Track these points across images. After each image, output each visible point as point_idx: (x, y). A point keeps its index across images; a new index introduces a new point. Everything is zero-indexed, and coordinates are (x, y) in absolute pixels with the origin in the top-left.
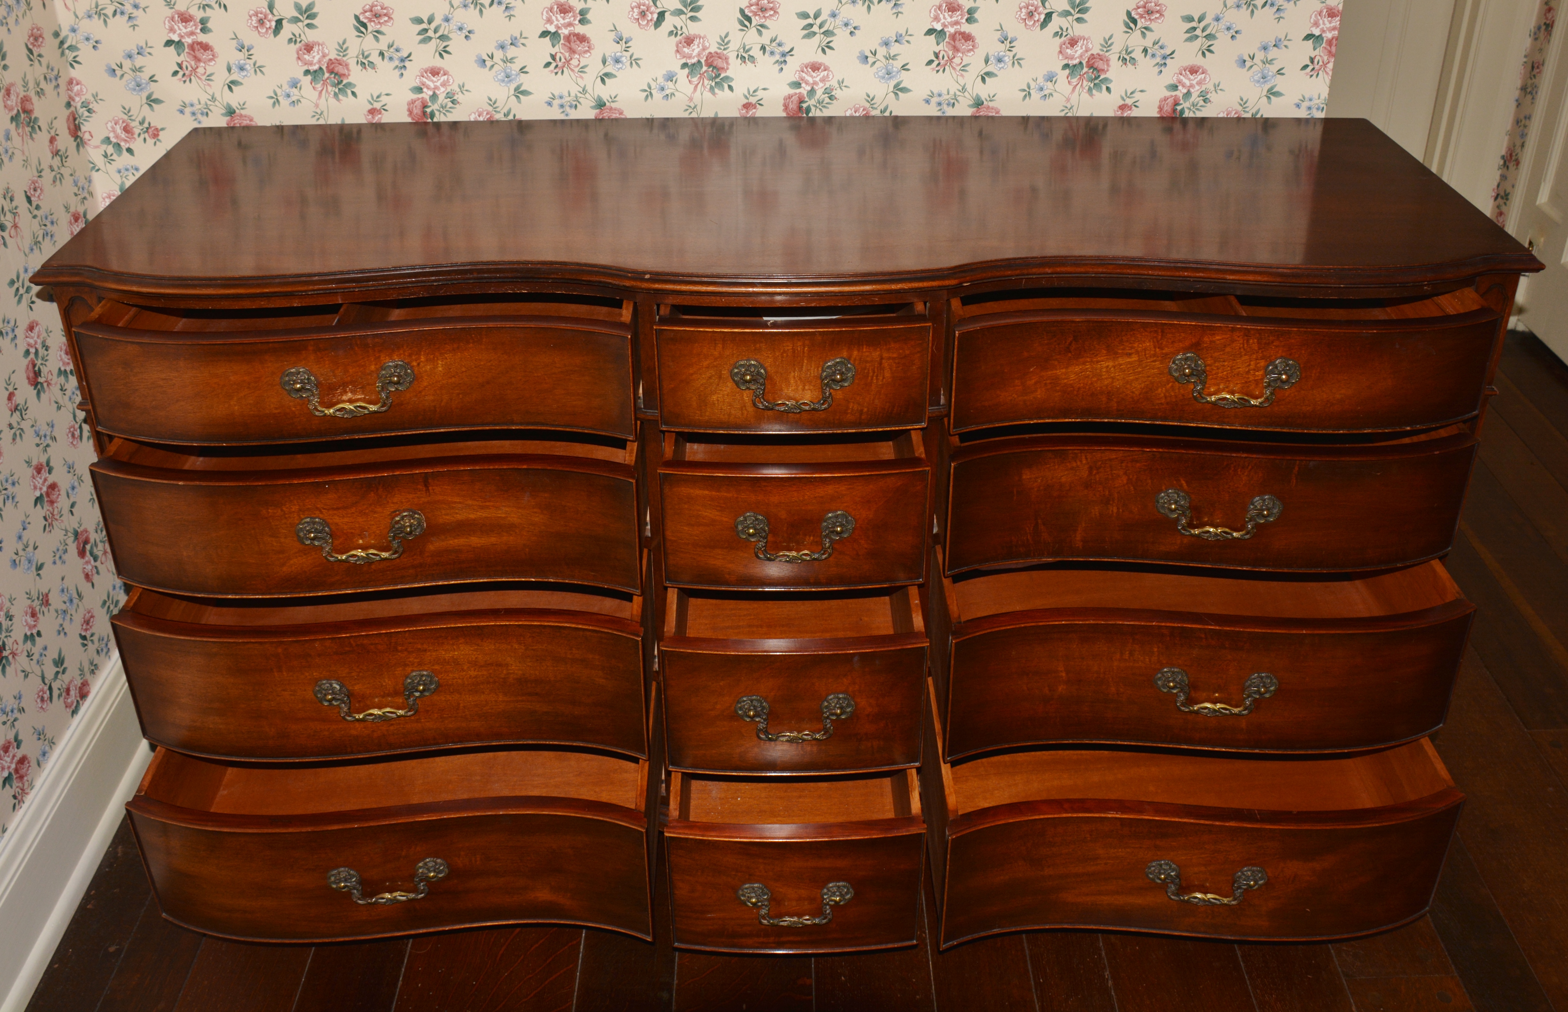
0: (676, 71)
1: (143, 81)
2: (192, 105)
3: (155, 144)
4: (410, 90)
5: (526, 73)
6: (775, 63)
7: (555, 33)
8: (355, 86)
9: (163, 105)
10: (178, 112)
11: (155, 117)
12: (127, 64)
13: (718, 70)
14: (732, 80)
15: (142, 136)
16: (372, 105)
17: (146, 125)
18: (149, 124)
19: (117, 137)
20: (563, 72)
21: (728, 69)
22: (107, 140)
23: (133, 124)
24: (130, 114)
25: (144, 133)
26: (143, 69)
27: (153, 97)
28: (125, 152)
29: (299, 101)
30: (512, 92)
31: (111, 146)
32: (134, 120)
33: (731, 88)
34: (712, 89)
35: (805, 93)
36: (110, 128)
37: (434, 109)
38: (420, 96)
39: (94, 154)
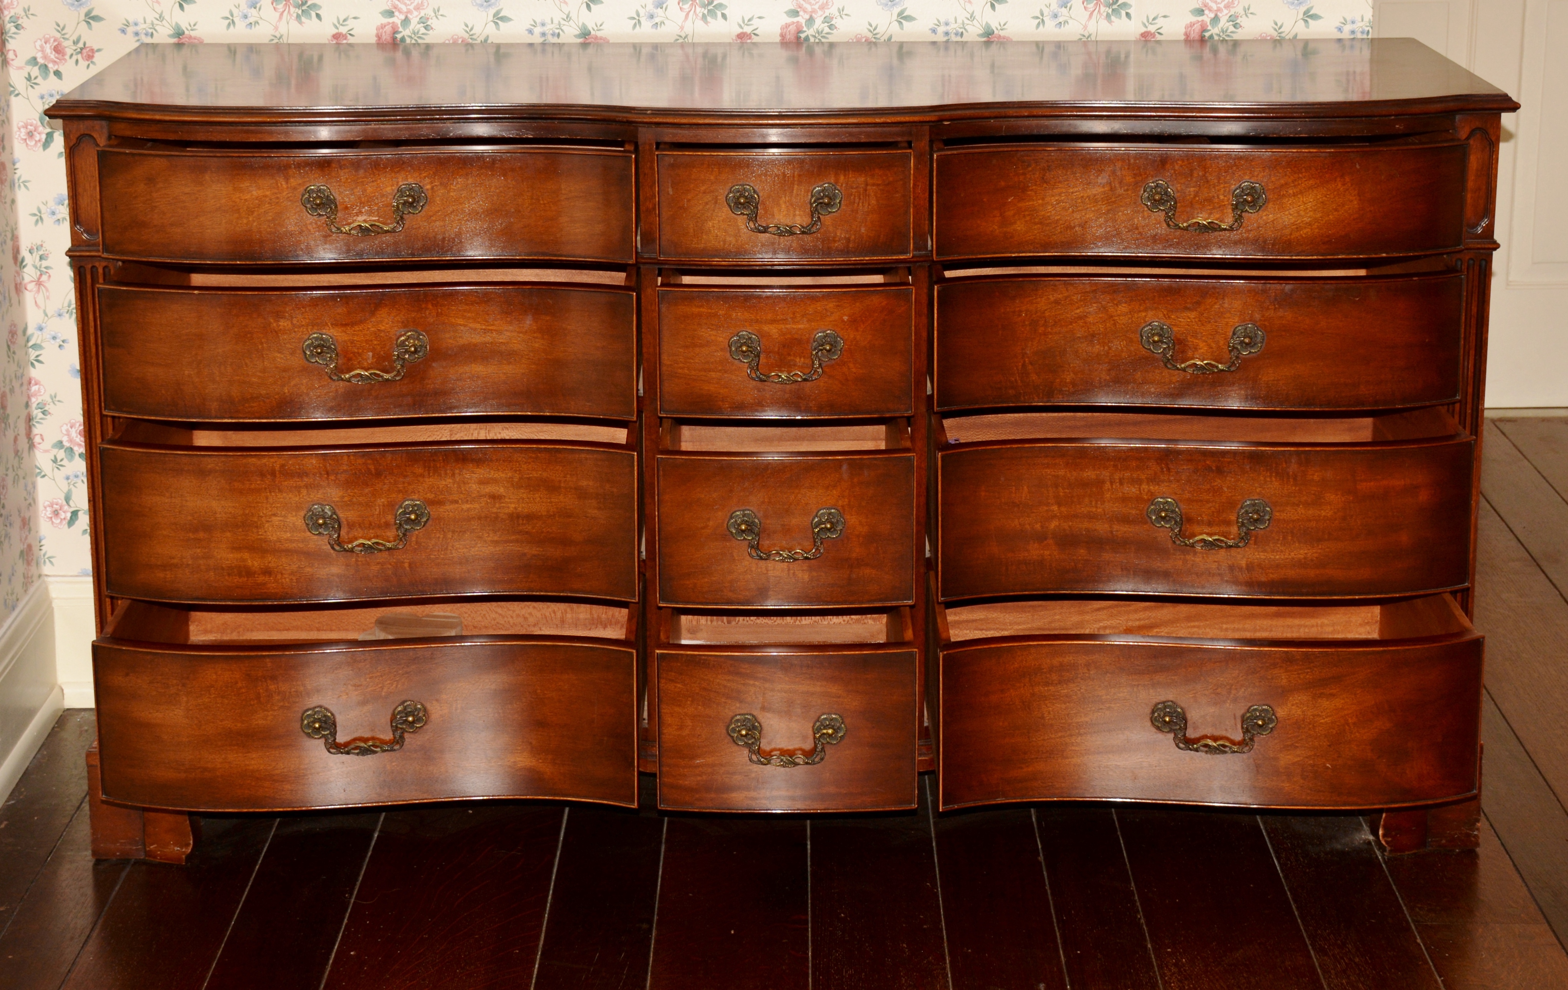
2: (136, 24)
3: (88, 66)
4: (381, 13)
8: (320, 7)
9: (103, 22)
10: (119, 32)
11: (92, 37)
14: (725, 7)
15: (75, 57)
16: (338, 29)
17: (81, 45)
18: (85, 44)
19: (45, 57)
22: (33, 61)
23: (65, 43)
24: (63, 32)
25: (77, 53)
27: (93, 14)
28: (52, 74)
29: (257, 23)
30: (491, 18)
31: (36, 68)
32: (67, 39)
33: (724, 16)
34: (704, 17)
35: (803, 22)
36: (39, 48)
37: (405, 33)
38: (391, 20)
39: (16, 76)
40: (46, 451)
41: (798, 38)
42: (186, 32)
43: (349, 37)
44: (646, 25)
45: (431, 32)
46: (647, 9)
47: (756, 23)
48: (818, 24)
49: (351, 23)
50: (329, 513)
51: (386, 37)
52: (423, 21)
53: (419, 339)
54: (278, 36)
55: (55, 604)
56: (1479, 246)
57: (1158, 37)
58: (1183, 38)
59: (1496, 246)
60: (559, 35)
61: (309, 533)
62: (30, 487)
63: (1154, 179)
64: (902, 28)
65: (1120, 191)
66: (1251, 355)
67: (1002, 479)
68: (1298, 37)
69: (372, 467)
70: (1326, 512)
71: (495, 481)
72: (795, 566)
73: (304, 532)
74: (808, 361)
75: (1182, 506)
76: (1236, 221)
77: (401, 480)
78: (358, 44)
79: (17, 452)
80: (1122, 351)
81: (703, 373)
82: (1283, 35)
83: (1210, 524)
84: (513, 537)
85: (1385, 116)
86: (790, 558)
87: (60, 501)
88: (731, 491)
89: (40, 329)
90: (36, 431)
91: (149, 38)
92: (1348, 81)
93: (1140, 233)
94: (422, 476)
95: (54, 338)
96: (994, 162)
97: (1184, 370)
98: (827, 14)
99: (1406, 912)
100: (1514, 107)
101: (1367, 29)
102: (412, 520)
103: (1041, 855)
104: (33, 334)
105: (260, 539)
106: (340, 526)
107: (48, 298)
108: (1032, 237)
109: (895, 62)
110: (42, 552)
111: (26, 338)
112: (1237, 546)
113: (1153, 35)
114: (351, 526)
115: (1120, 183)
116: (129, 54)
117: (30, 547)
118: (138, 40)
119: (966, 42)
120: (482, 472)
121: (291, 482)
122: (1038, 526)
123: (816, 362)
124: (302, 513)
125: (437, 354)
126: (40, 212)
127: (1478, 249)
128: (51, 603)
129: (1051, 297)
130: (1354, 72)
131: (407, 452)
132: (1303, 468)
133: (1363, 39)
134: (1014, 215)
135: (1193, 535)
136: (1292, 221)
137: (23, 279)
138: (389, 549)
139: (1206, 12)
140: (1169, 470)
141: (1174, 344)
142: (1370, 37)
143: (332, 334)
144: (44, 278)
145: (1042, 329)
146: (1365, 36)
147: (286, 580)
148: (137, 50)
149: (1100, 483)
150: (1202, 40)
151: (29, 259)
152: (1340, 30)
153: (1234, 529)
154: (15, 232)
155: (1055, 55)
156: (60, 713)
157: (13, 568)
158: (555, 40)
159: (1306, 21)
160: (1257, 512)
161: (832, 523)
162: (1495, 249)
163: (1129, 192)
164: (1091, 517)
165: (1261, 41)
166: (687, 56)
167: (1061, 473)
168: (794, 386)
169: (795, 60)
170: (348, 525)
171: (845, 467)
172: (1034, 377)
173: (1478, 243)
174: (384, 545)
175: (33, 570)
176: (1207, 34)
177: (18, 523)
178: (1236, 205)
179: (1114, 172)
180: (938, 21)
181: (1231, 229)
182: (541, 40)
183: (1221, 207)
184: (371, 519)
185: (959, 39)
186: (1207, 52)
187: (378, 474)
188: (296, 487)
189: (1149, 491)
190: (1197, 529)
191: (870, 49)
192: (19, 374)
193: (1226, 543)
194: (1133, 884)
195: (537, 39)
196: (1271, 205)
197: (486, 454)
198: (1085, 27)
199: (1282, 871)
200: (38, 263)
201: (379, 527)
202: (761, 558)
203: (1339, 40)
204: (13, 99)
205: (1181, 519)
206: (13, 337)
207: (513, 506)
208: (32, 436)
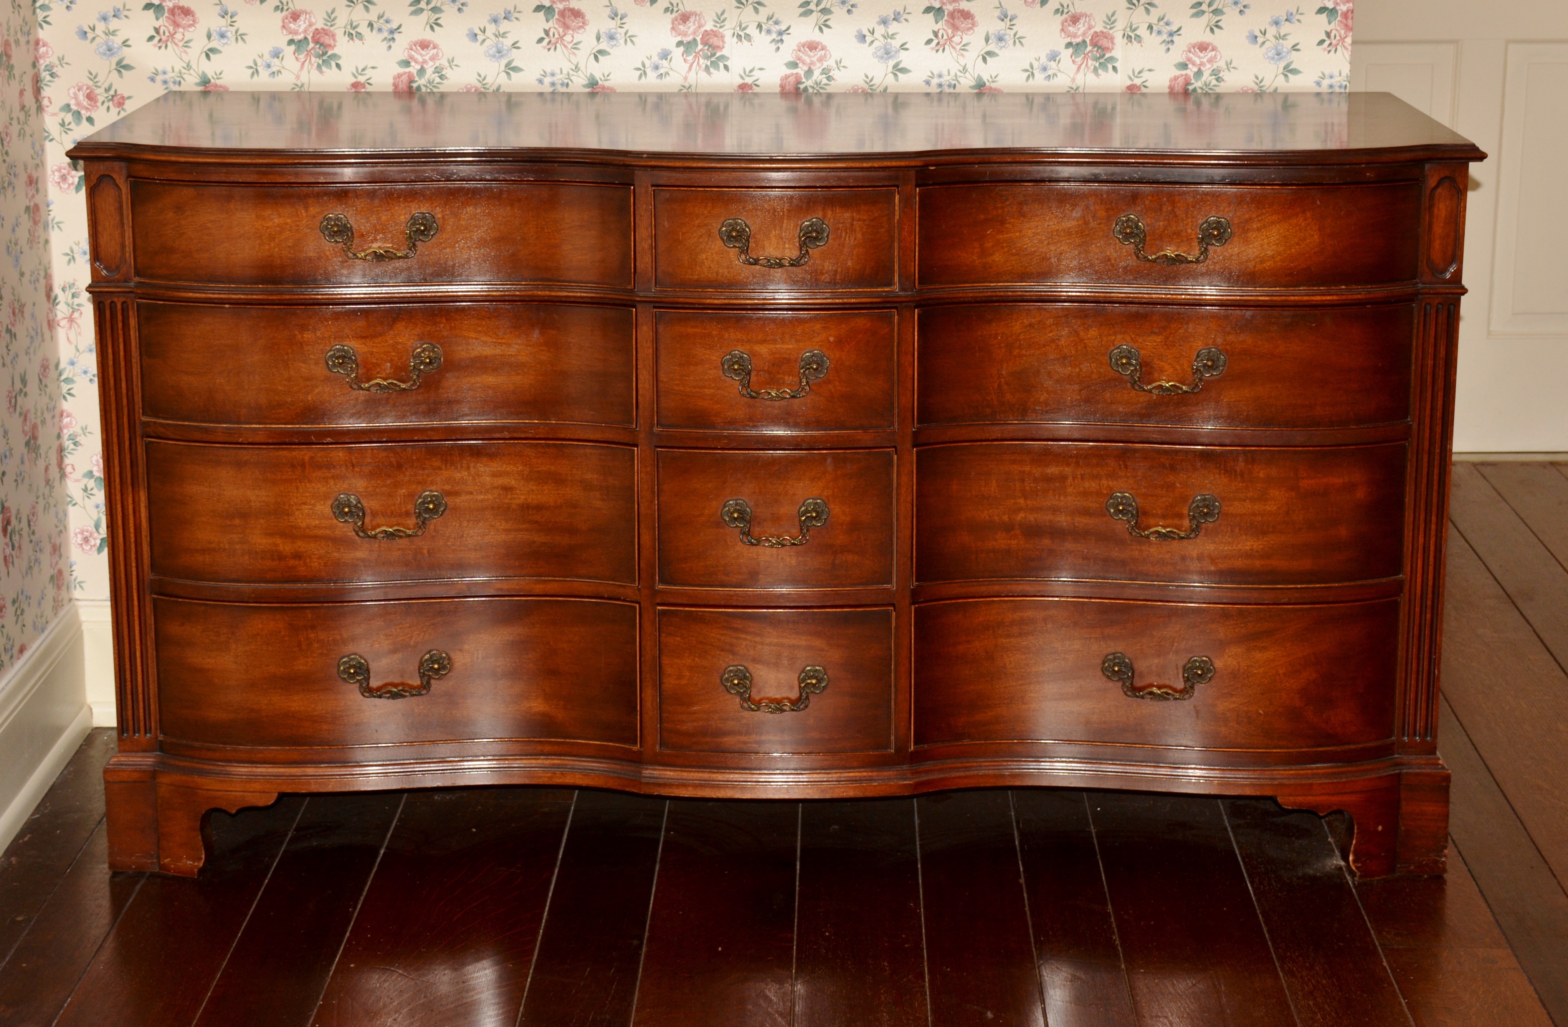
0: (671, 49)
1: (116, 45)
2: (165, 73)
3: (117, 112)
4: (398, 63)
5: (519, 48)
6: (772, 42)
7: (549, 8)
8: (339, 57)
9: (133, 71)
10: (149, 81)
11: (123, 85)
12: (101, 27)
13: (715, 48)
14: (728, 59)
15: (106, 104)
16: (356, 78)
17: (112, 92)
18: (116, 91)
19: (78, 104)
20: (555, 48)
21: (723, 47)
22: (67, 108)
23: (98, 91)
24: (96, 80)
25: (109, 101)
26: (117, 33)
27: (124, 63)
28: (84, 121)
29: (279, 72)
30: (503, 68)
31: (70, 115)
32: (100, 87)
33: (726, 68)
34: (707, 69)
35: (802, 73)
36: (72, 95)
37: (421, 82)
38: (407, 70)
39: (51, 122)
40: (77, 481)
41: (797, 89)
42: (212, 81)
43: (367, 86)
44: (652, 76)
45: (445, 81)
46: (653, 60)
47: (757, 74)
48: (817, 75)
49: (369, 73)
50: (354, 502)
51: (403, 86)
52: (438, 70)
53: (434, 351)
54: (300, 85)
55: (85, 627)
56: (1447, 291)
57: (1144, 90)
58: (1167, 90)
59: (1464, 291)
60: (567, 85)
61: (335, 521)
62: (61, 514)
63: (1126, 214)
64: (897, 80)
65: (1093, 224)
66: (1213, 378)
67: (973, 473)
68: (1279, 91)
69: (393, 460)
70: (1271, 507)
71: (507, 474)
72: (784, 552)
73: (331, 519)
74: (796, 379)
75: (1138, 500)
76: (1202, 254)
77: (421, 472)
78: (375, 93)
79: (48, 482)
80: (1092, 373)
81: (698, 390)
82: (1264, 89)
83: (1164, 517)
84: (524, 526)
85: (1356, 164)
86: (779, 544)
87: (90, 529)
88: (725, 482)
89: (72, 363)
90: (67, 461)
91: (177, 86)
92: (1326, 132)
93: (1112, 265)
94: (440, 468)
95: (85, 372)
96: (974, 196)
97: (1150, 391)
98: (825, 66)
99: (1373, 936)
100: (1481, 156)
101: (1344, 83)
102: (430, 509)
103: (1022, 877)
104: (65, 369)
105: (292, 526)
106: (364, 514)
107: (80, 334)
108: (1010, 268)
109: (890, 111)
110: (73, 577)
111: (58, 372)
112: (1188, 538)
113: (1139, 88)
114: (374, 514)
115: (1094, 217)
116: (158, 100)
117: (60, 572)
118: (167, 88)
119: (959, 94)
120: (496, 466)
121: (319, 473)
122: (1006, 518)
123: (804, 380)
124: (330, 502)
125: (451, 365)
126: (72, 252)
127: (1447, 294)
128: (80, 626)
129: (1025, 321)
130: (1332, 124)
131: (426, 447)
132: (1250, 466)
133: (1341, 93)
134: (993, 247)
135: (1148, 527)
136: (1256, 254)
137: (56, 316)
138: (409, 536)
139: (1190, 66)
140: (1126, 467)
141: (1141, 367)
142: (1347, 91)
143: (354, 346)
144: (76, 315)
145: (1017, 351)
146: (1343, 90)
147: (315, 564)
148: (165, 97)
149: (1063, 478)
150: (1186, 93)
151: (62, 297)
152: (1318, 84)
153: (1186, 523)
154: (49, 271)
155: (1044, 107)
156: (89, 731)
157: (42, 592)
158: (564, 90)
159: (1286, 76)
160: (1207, 507)
161: (817, 512)
162: (1463, 294)
163: (1102, 226)
164: (1055, 510)
165: (1243, 94)
166: (690, 105)
167: (1027, 469)
168: (784, 403)
169: (794, 111)
170: (372, 513)
171: (829, 460)
172: (1008, 397)
173: (1447, 288)
174: (405, 532)
175: (64, 593)
176: (1191, 88)
177: (48, 549)
178: (1202, 239)
179: (1087, 207)
180: (932, 73)
181: (1197, 261)
182: (551, 90)
183: (1189, 240)
184: (393, 508)
185: (952, 90)
186: (1191, 105)
187: (399, 467)
188: (324, 478)
189: (1108, 486)
190: (1152, 521)
191: (866, 100)
192: (51, 406)
193: (1178, 535)
194: (1110, 907)
195: (547, 88)
196: (1235, 239)
197: (499, 449)
198: (1073, 80)
199: (1255, 895)
200: (70, 301)
201: (400, 515)
202: (752, 544)
203: (1318, 94)
204: (48, 145)
205: (1137, 512)
206: (45, 371)
207: (524, 497)
208: (63, 466)
